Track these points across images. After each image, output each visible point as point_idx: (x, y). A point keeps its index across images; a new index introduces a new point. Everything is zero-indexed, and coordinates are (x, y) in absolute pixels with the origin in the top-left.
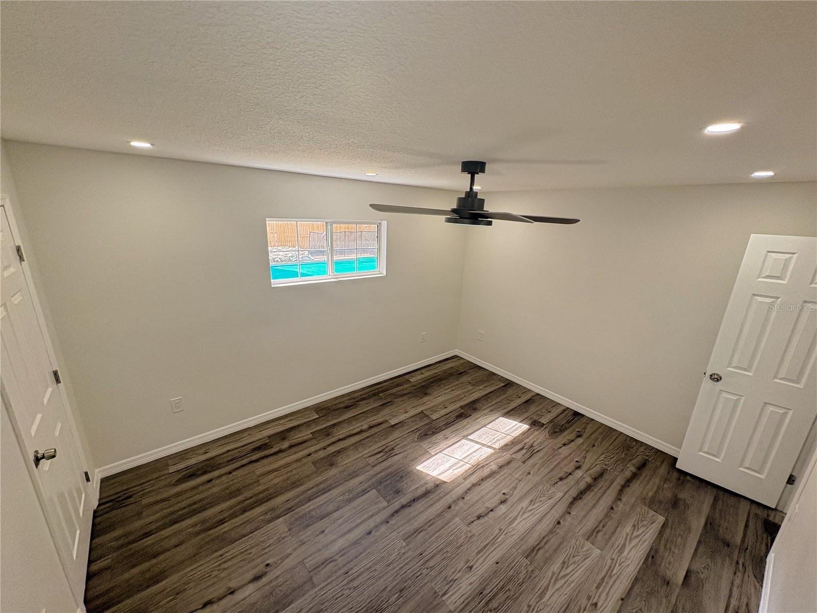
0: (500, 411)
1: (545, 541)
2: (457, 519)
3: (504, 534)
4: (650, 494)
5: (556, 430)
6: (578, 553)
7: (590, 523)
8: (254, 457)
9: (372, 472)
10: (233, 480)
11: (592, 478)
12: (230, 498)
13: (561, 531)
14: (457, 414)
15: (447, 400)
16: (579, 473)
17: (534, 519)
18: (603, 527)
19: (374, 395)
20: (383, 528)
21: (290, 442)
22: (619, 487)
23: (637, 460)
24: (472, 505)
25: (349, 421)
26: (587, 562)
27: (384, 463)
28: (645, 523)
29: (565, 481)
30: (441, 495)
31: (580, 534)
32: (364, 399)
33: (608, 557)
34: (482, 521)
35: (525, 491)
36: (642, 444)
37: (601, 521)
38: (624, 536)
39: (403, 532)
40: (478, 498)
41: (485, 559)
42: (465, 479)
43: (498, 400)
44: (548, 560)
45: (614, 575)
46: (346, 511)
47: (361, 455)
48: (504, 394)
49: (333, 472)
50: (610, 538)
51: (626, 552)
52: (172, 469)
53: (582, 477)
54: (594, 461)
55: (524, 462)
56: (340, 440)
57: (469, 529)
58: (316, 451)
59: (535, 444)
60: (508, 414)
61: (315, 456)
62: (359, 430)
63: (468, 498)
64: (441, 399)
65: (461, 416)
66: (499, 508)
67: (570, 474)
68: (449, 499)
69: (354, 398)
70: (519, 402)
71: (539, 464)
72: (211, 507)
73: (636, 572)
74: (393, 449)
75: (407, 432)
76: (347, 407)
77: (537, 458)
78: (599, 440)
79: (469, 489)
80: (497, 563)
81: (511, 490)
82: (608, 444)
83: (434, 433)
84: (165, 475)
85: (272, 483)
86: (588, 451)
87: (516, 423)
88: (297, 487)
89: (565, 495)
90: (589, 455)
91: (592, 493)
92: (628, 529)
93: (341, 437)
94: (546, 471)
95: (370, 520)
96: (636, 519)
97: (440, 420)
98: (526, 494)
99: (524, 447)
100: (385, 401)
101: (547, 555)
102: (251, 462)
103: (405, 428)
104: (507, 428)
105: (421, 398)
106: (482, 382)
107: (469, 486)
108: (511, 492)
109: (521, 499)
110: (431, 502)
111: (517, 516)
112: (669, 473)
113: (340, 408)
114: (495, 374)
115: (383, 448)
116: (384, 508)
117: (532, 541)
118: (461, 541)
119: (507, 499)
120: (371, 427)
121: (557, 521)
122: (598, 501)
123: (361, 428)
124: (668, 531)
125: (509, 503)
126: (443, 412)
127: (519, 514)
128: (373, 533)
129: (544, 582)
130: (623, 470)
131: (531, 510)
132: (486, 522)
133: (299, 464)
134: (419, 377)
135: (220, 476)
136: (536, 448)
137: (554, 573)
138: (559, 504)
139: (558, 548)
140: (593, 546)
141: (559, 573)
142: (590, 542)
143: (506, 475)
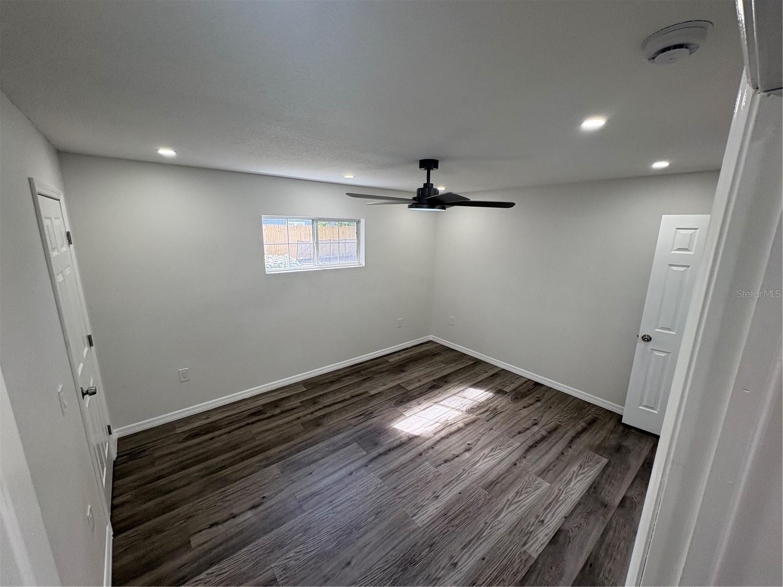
0: (468, 383)
1: (501, 478)
2: (427, 463)
3: (467, 473)
4: (597, 443)
5: (518, 397)
6: (530, 485)
7: (543, 464)
8: (249, 421)
9: (353, 430)
10: (232, 438)
11: (547, 432)
12: (230, 451)
13: (516, 471)
14: (431, 385)
15: (422, 375)
16: (536, 428)
17: (493, 462)
18: (554, 467)
19: (357, 372)
20: (363, 471)
21: (281, 409)
22: (570, 438)
23: (588, 418)
24: (440, 453)
25: (334, 392)
26: (538, 492)
27: (365, 423)
28: (590, 464)
29: (522, 435)
30: (414, 446)
31: (533, 472)
32: (347, 376)
33: (557, 487)
34: (448, 464)
35: (487, 442)
36: (594, 406)
37: (552, 463)
38: (572, 473)
39: (380, 473)
40: (446, 447)
41: (450, 491)
42: (435, 434)
43: (467, 375)
44: (504, 491)
45: (560, 501)
46: (331, 458)
47: (344, 417)
48: (473, 370)
49: (320, 430)
50: (559, 474)
51: (572, 484)
52: (179, 431)
53: (539, 431)
54: (549, 419)
55: (487, 421)
56: (325, 407)
57: (436, 470)
58: (305, 416)
59: (499, 407)
60: (476, 385)
61: (305, 419)
62: (342, 399)
63: (437, 448)
64: (416, 374)
65: (434, 387)
66: (464, 454)
67: (528, 429)
68: (420, 448)
69: (338, 375)
70: (485, 376)
71: (501, 422)
72: (215, 457)
73: (579, 498)
74: (372, 413)
75: (384, 400)
76: (332, 382)
77: (500, 418)
78: (556, 403)
79: (438, 441)
80: (460, 493)
81: (475, 441)
82: (564, 406)
83: (409, 401)
84: (173, 435)
85: (267, 438)
86: (545, 412)
87: (482, 391)
88: (289, 441)
90: (546, 415)
91: (547, 443)
92: (575, 468)
93: (326, 404)
94: (508, 427)
95: (351, 465)
96: (583, 460)
97: (414, 390)
98: (488, 444)
99: (488, 409)
100: (366, 377)
101: (503, 487)
102: (248, 424)
103: (383, 397)
104: (475, 396)
105: (398, 374)
106: (455, 361)
107: (438, 439)
108: (475, 443)
109: (483, 448)
110: (405, 451)
111: (480, 460)
112: (615, 427)
113: (325, 383)
114: (465, 355)
115: (364, 412)
116: (365, 456)
117: (491, 477)
118: (429, 479)
119: (471, 448)
120: (353, 397)
121: (513, 463)
122: (550, 448)
123: (344, 397)
124: (611, 468)
125: (472, 451)
126: (417, 385)
127: (481, 458)
128: (354, 474)
130: (574, 425)
131: (492, 456)
132: (452, 465)
133: (290, 425)
134: (397, 358)
135: (220, 435)
136: (499, 410)
137: (508, 500)
138: (516, 451)
139: (513, 482)
140: (544, 481)
141: (513, 500)
142: (541, 478)
143: (471, 431)
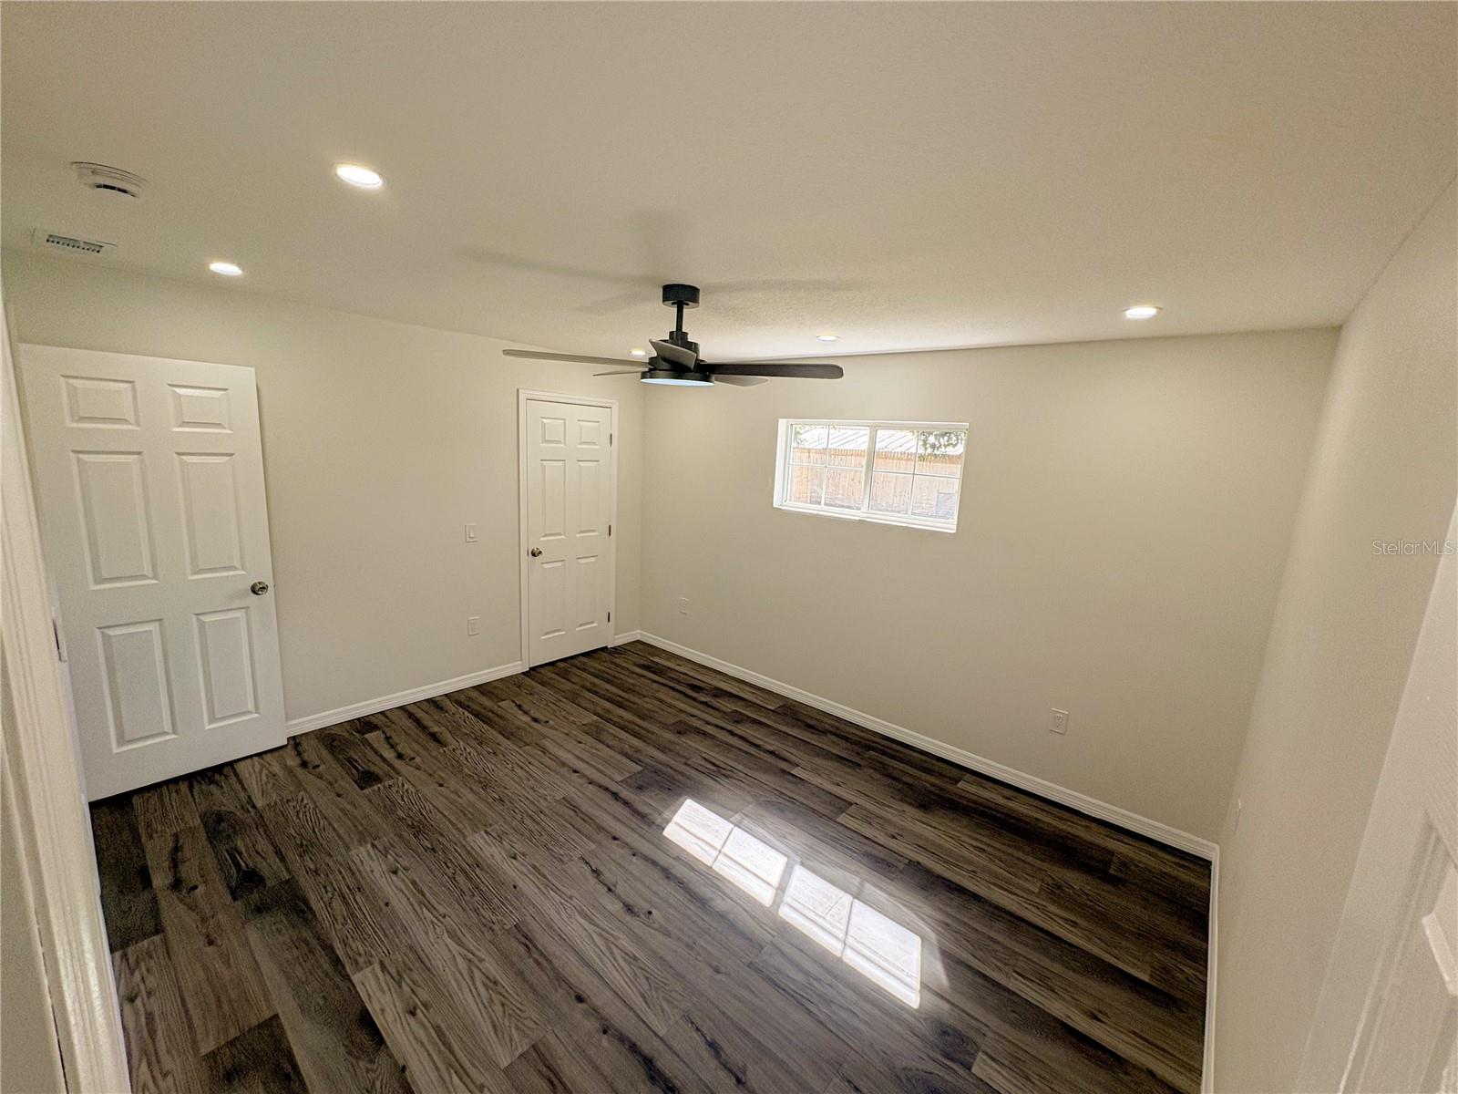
1: (541, 960)
2: (594, 847)
3: (563, 901)
6: (509, 1014)
12: (624, 690)
13: (558, 996)
15: (931, 842)
17: (590, 953)
24: (619, 865)
26: (486, 1028)
31: (551, 1037)
32: (845, 738)
34: (590, 875)
35: (662, 951)
39: (575, 797)
40: (639, 876)
42: (679, 860)
44: (505, 958)
47: (706, 751)
63: (635, 861)
66: (616, 901)
68: (631, 838)
79: (654, 863)
80: (515, 887)
81: (661, 926)
85: (645, 704)
89: (661, 1039)
95: (593, 770)
98: (653, 951)
100: (854, 759)
107: (660, 861)
108: (656, 926)
109: (638, 940)
111: (598, 926)
115: (727, 767)
116: (612, 779)
117: (543, 940)
119: (638, 917)
120: (772, 753)
121: (584, 996)
123: (765, 744)
125: (628, 918)
129: (469, 941)
131: (612, 953)
132: (586, 879)
133: (675, 712)
137: (481, 960)
138: (631, 1014)
139: (525, 980)
140: (517, 1055)
141: (480, 970)
142: (527, 1051)
143: (700, 922)
